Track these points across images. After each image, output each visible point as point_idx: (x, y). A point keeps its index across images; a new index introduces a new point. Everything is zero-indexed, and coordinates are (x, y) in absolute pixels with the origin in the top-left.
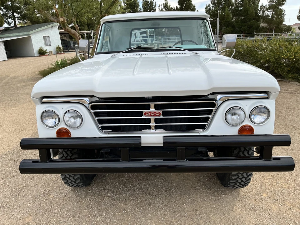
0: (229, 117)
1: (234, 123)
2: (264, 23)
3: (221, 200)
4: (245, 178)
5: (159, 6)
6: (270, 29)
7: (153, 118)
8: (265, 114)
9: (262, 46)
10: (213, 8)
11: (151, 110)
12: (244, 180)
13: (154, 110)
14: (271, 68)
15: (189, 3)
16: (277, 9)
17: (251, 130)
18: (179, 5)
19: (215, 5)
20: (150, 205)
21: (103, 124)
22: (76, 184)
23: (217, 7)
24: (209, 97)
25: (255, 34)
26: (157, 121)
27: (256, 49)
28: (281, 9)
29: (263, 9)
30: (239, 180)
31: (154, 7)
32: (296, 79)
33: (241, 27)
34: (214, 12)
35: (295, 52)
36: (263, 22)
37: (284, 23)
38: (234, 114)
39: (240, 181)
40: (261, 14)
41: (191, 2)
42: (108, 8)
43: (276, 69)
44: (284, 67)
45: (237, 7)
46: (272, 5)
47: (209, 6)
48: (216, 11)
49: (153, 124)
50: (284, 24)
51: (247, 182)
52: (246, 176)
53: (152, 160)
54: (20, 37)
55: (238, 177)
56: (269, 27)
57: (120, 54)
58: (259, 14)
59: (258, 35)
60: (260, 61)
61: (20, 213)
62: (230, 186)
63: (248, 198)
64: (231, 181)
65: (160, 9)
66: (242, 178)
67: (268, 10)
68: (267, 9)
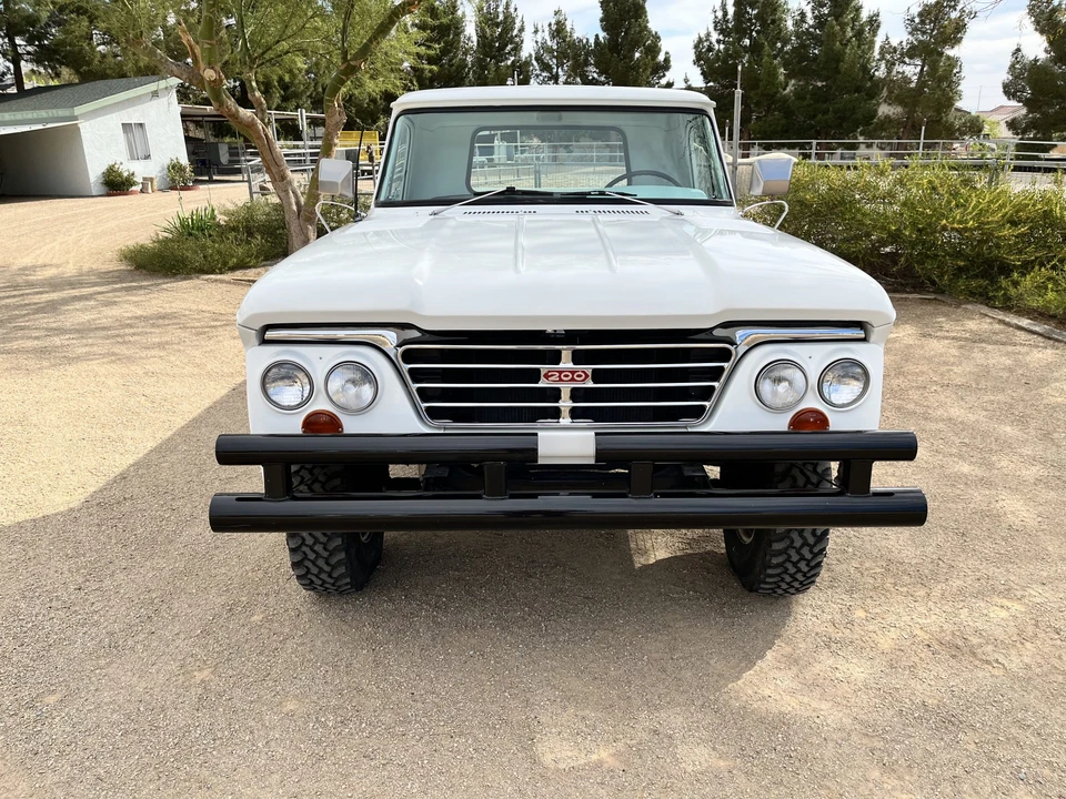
0: (766, 386)
1: (778, 402)
2: (890, 104)
3: (740, 625)
4: (805, 560)
5: (536, 32)
6: (910, 124)
7: (566, 388)
8: (857, 379)
9: (876, 188)
10: (722, 46)
11: (561, 365)
12: (803, 565)
13: (571, 365)
14: (903, 259)
15: (640, 25)
16: (935, 57)
17: (822, 420)
18: (604, 29)
19: (729, 35)
20: (543, 637)
21: (431, 402)
22: (332, 581)
23: (733, 44)
24: (716, 333)
25: (861, 139)
26: (576, 395)
27: (857, 196)
28: (949, 58)
29: (888, 57)
30: (789, 566)
31: (515, 32)
32: (981, 295)
33: (815, 116)
34: (725, 62)
35: (981, 210)
36: (890, 101)
37: (958, 104)
38: (779, 380)
39: (792, 570)
40: (881, 73)
41: (647, 22)
42: (370, 41)
43: (918, 262)
44: (943, 257)
45: (803, 46)
46: (920, 41)
47: (707, 40)
48: (730, 56)
49: (565, 404)
50: (958, 110)
51: (812, 573)
52: (809, 556)
53: (558, 494)
54: (40, 127)
55: (788, 559)
56: (908, 118)
57: (456, 208)
58: (876, 73)
59: (869, 146)
60: (868, 235)
61: (174, 660)
62: (767, 586)
63: (814, 619)
64: (770, 571)
65: (537, 42)
66: (799, 561)
67: (907, 60)
68: (902, 55)
